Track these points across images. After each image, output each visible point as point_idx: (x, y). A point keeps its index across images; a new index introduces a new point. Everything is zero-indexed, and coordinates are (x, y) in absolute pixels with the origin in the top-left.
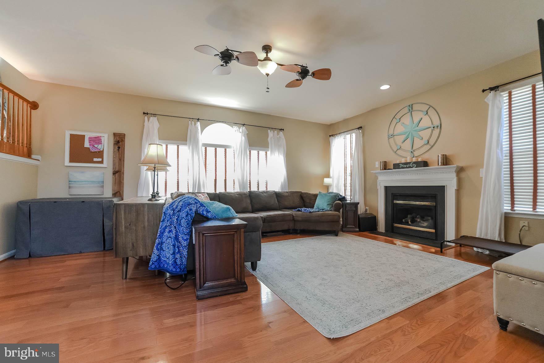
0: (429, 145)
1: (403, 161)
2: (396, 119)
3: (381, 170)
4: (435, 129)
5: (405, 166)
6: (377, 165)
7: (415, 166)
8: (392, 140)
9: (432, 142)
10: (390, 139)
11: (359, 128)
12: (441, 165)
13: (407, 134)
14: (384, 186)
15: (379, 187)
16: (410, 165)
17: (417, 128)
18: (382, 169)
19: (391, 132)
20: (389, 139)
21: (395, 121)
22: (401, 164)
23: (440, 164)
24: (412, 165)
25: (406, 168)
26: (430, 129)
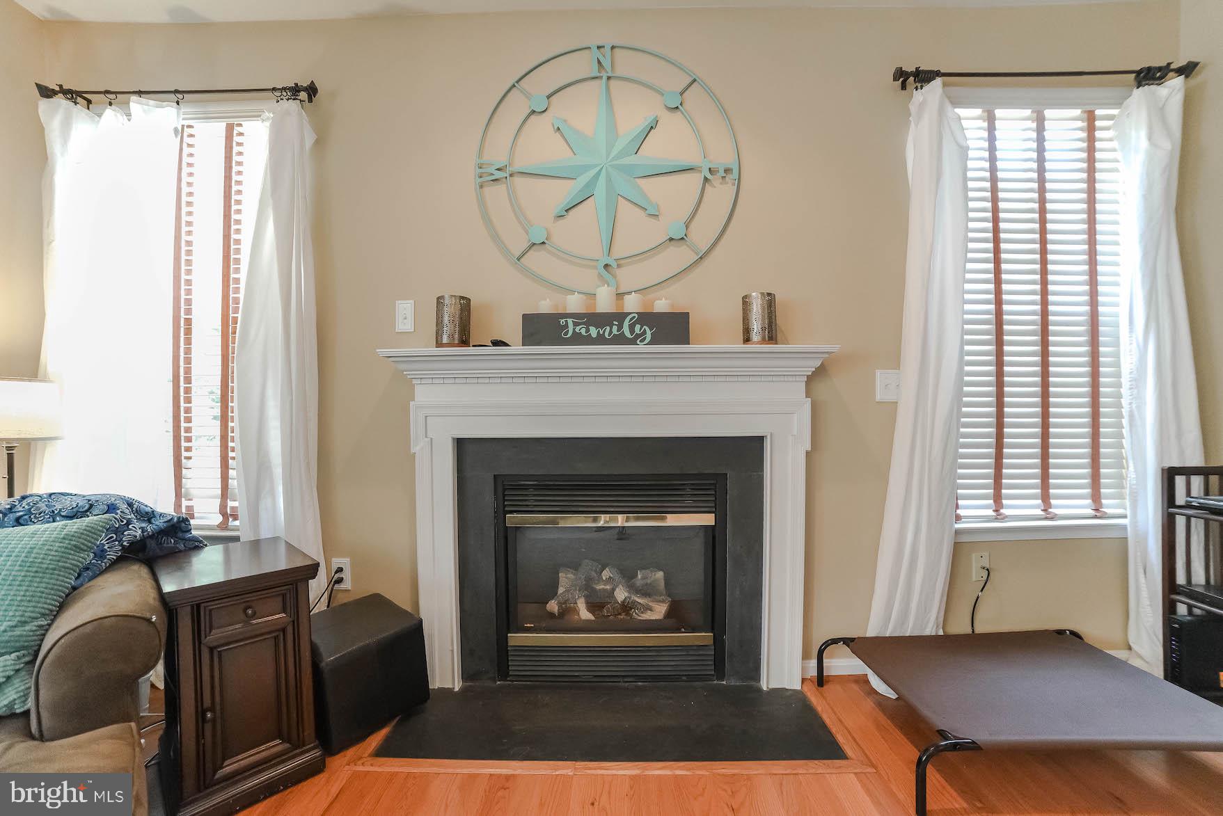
0: (688, 246)
1: (574, 304)
2: (528, 96)
3: (439, 344)
4: (715, 180)
5: (594, 332)
6: (405, 315)
7: (648, 339)
8: (496, 194)
9: (702, 234)
10: (487, 190)
11: (295, 91)
12: (763, 341)
13: (583, 180)
14: (454, 439)
15: (418, 447)
16: (620, 327)
17: (631, 160)
18: (451, 336)
19: (497, 155)
20: (481, 187)
21: (517, 107)
22: (570, 321)
23: (755, 337)
24: (632, 331)
25: (601, 340)
26: (695, 180)
